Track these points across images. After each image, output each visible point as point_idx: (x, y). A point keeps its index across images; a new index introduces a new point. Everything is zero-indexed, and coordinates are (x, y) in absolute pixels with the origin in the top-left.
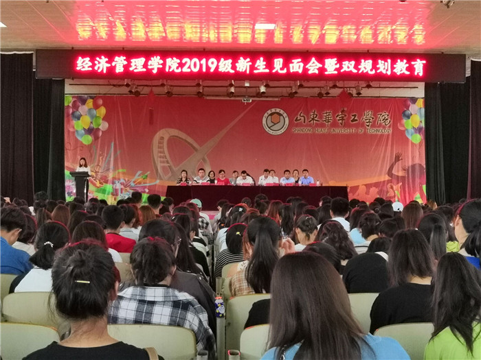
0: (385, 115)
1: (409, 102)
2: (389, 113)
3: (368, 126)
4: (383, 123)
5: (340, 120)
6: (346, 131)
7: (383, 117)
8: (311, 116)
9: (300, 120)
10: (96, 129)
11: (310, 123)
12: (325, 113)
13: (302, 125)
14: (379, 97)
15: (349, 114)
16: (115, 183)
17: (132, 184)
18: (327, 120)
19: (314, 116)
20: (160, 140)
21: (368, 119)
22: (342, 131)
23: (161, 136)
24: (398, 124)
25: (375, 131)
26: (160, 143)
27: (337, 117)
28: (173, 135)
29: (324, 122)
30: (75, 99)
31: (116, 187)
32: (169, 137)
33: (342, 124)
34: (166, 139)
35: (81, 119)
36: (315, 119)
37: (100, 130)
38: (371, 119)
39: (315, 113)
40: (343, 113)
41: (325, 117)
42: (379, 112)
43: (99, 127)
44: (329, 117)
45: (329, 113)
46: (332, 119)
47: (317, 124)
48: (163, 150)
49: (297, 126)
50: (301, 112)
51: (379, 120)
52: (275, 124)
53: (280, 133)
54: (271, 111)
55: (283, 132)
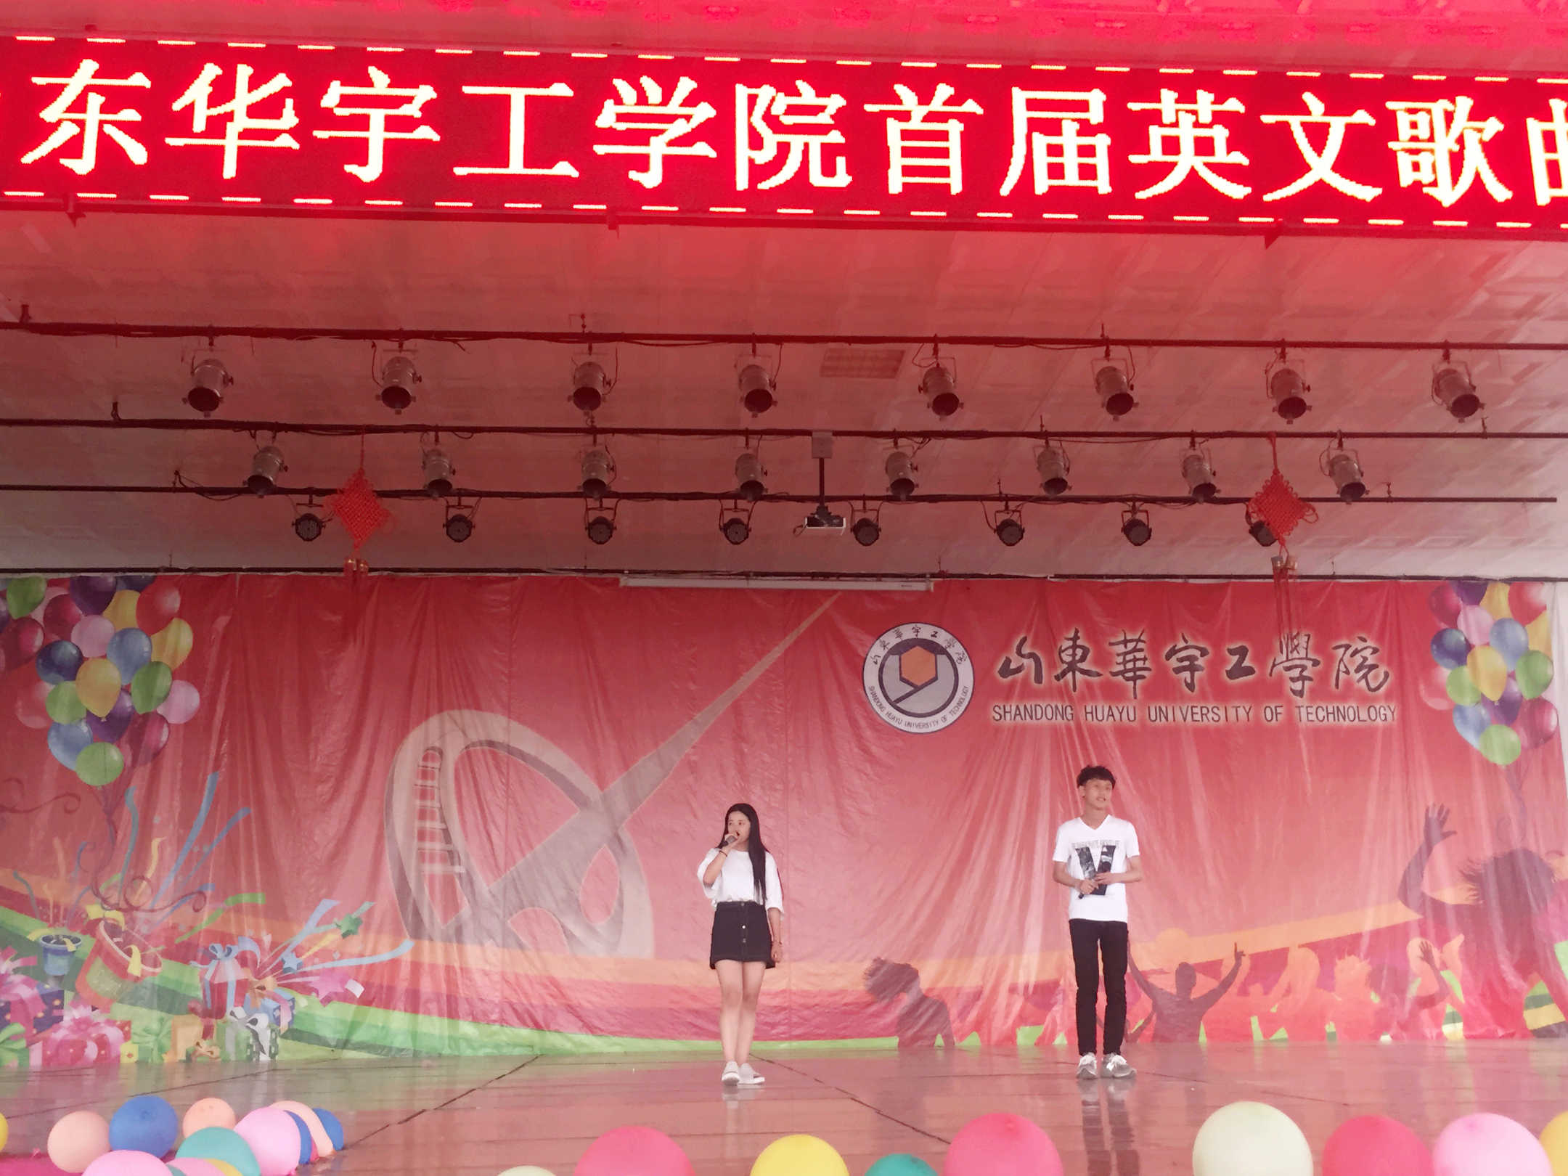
0: (1366, 649)
1: (1455, 599)
2: (1380, 639)
3: (1300, 693)
4: (1359, 681)
5: (1184, 669)
6: (1210, 715)
7: (1358, 659)
8: (1063, 655)
9: (1019, 670)
10: (146, 716)
11: (1062, 681)
12: (1118, 643)
13: (1027, 693)
14: (1333, 577)
15: (1217, 645)
16: (214, 957)
17: (291, 962)
18: (1130, 670)
19: (1074, 655)
20: (425, 758)
21: (1296, 666)
22: (1193, 714)
23: (430, 744)
24: (1422, 687)
25: (1331, 717)
26: (425, 774)
27: (1168, 657)
28: (483, 738)
29: (1120, 677)
30: (61, 591)
31: (214, 976)
32: (467, 747)
33: (1191, 686)
34: (453, 753)
35: (80, 674)
36: (1080, 665)
37: (163, 719)
38: (1309, 664)
39: (1079, 642)
40: (1191, 643)
41: (1120, 659)
42: (1338, 637)
43: (160, 711)
44: (1135, 660)
45: (1139, 640)
46: (1148, 664)
47: (1089, 686)
48: (437, 804)
49: (1008, 693)
50: (1022, 636)
51: (1342, 668)
52: (917, 689)
53: (942, 725)
54: (899, 636)
55: (951, 719)
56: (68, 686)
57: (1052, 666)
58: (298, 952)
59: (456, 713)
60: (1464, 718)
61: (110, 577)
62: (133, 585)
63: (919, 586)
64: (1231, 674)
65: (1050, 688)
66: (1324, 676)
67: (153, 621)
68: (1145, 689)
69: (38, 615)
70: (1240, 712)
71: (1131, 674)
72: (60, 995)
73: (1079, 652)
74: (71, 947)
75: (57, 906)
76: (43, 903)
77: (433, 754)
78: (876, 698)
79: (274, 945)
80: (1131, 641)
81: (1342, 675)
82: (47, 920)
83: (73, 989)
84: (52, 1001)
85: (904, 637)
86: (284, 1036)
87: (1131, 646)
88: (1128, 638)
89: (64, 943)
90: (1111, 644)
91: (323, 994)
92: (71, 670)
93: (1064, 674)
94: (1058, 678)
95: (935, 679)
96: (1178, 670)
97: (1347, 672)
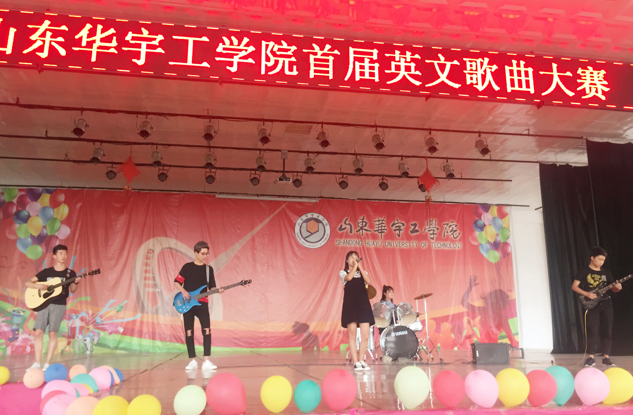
0: (453, 225)
1: (481, 210)
2: (458, 222)
3: (433, 239)
4: (451, 235)
5: (397, 230)
6: (405, 245)
7: (451, 228)
8: (359, 224)
9: (345, 229)
10: (51, 236)
11: (358, 233)
12: (377, 221)
13: (347, 236)
14: (444, 202)
15: (408, 222)
16: (72, 318)
17: (98, 320)
18: (380, 230)
19: (362, 224)
20: (148, 253)
21: (432, 230)
22: (399, 244)
23: (149, 248)
24: (470, 237)
25: (442, 246)
26: (147, 258)
27: (392, 226)
28: (167, 247)
29: (377, 232)
30: (23, 193)
31: (72, 324)
32: (162, 249)
33: (399, 235)
34: (157, 251)
35: (29, 222)
36: (364, 228)
37: (57, 238)
38: (436, 229)
39: (364, 220)
40: (399, 222)
41: (377, 226)
42: (445, 221)
43: (56, 234)
44: (382, 227)
45: (383, 220)
46: (386, 228)
47: (367, 234)
48: (151, 268)
49: (341, 236)
50: (346, 218)
51: (446, 231)
52: (312, 234)
53: (320, 246)
54: (307, 216)
55: (323, 244)
56: (24, 225)
57: (356, 228)
58: (101, 317)
59: (159, 238)
60: (482, 248)
61: (40, 189)
62: (48, 191)
63: (314, 201)
64: (412, 232)
65: (355, 234)
66: (440, 234)
67: (55, 204)
68: (385, 236)
69: (15, 201)
70: (414, 244)
71: (380, 231)
72: (18, 330)
73: (364, 223)
74: (22, 314)
75: (18, 300)
76: (13, 299)
77: (151, 251)
78: (298, 237)
79: (93, 314)
80: (381, 220)
81: (446, 233)
82: (14, 304)
83: (22, 328)
84: (15, 332)
85: (308, 217)
86: (96, 345)
87: (380, 222)
88: (380, 219)
89: (20, 312)
90: (375, 221)
91: (109, 332)
92: (26, 220)
93: (359, 230)
94: (357, 232)
95: (318, 231)
96: (395, 230)
97: (447, 232)
